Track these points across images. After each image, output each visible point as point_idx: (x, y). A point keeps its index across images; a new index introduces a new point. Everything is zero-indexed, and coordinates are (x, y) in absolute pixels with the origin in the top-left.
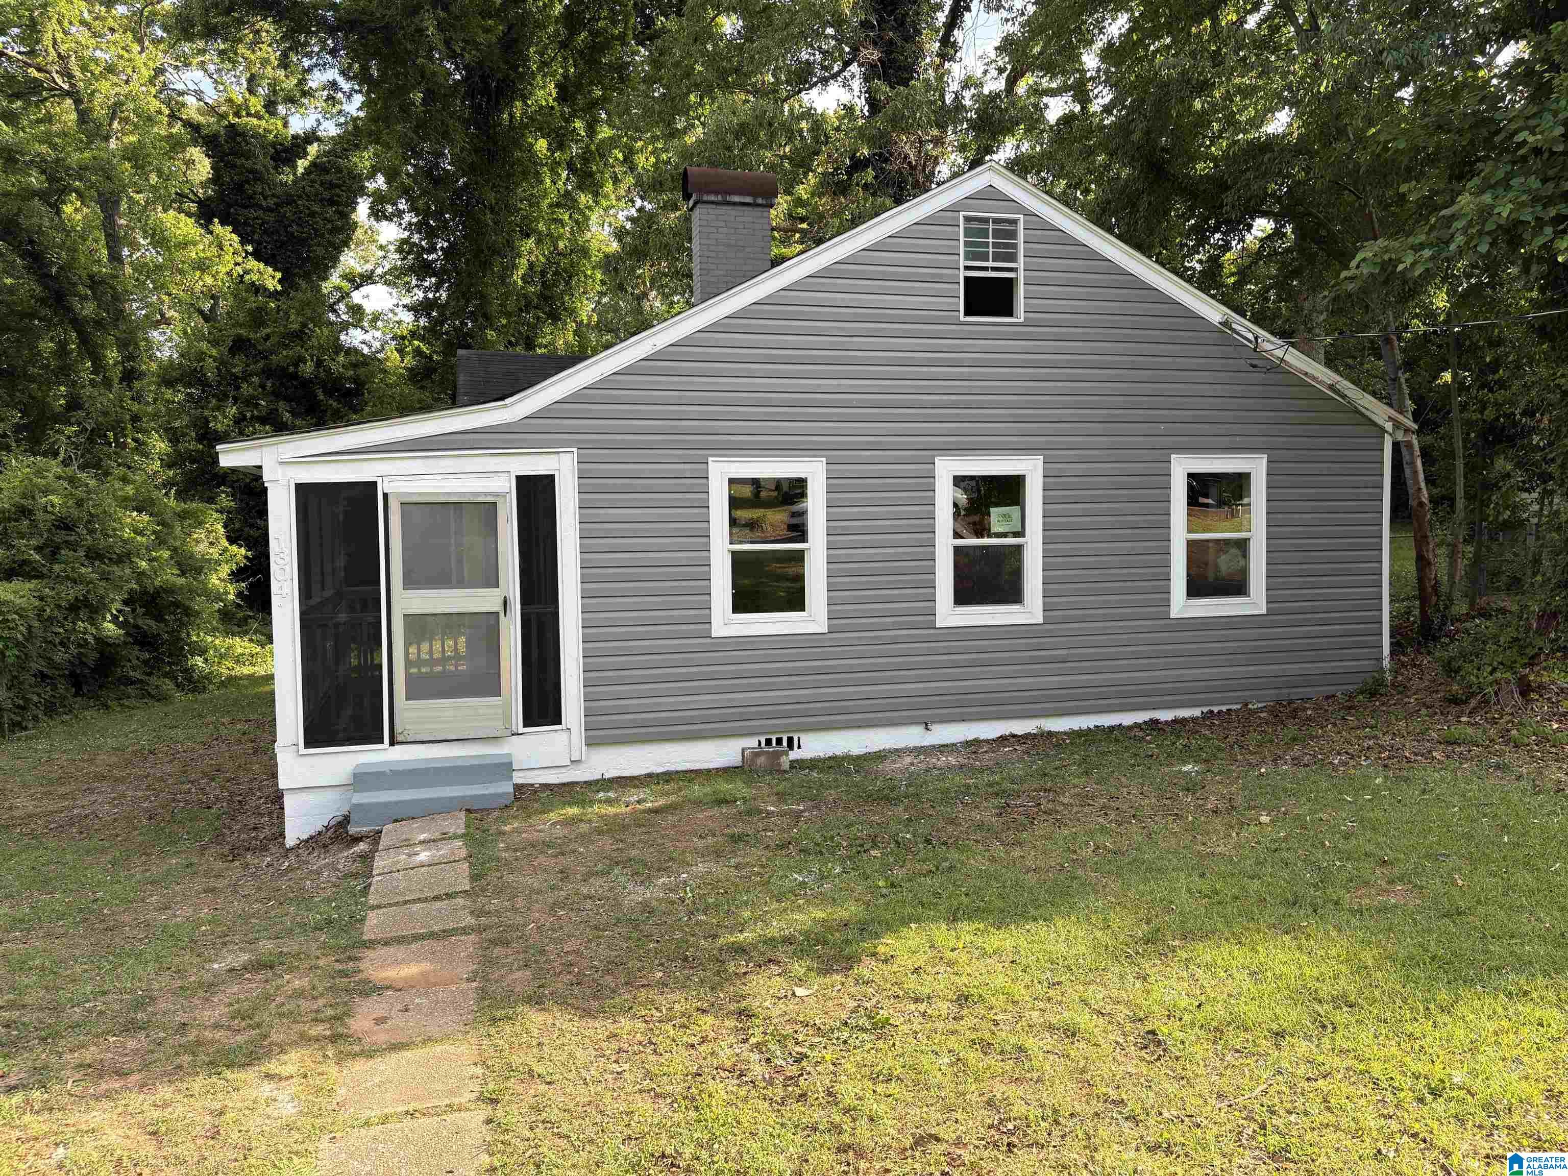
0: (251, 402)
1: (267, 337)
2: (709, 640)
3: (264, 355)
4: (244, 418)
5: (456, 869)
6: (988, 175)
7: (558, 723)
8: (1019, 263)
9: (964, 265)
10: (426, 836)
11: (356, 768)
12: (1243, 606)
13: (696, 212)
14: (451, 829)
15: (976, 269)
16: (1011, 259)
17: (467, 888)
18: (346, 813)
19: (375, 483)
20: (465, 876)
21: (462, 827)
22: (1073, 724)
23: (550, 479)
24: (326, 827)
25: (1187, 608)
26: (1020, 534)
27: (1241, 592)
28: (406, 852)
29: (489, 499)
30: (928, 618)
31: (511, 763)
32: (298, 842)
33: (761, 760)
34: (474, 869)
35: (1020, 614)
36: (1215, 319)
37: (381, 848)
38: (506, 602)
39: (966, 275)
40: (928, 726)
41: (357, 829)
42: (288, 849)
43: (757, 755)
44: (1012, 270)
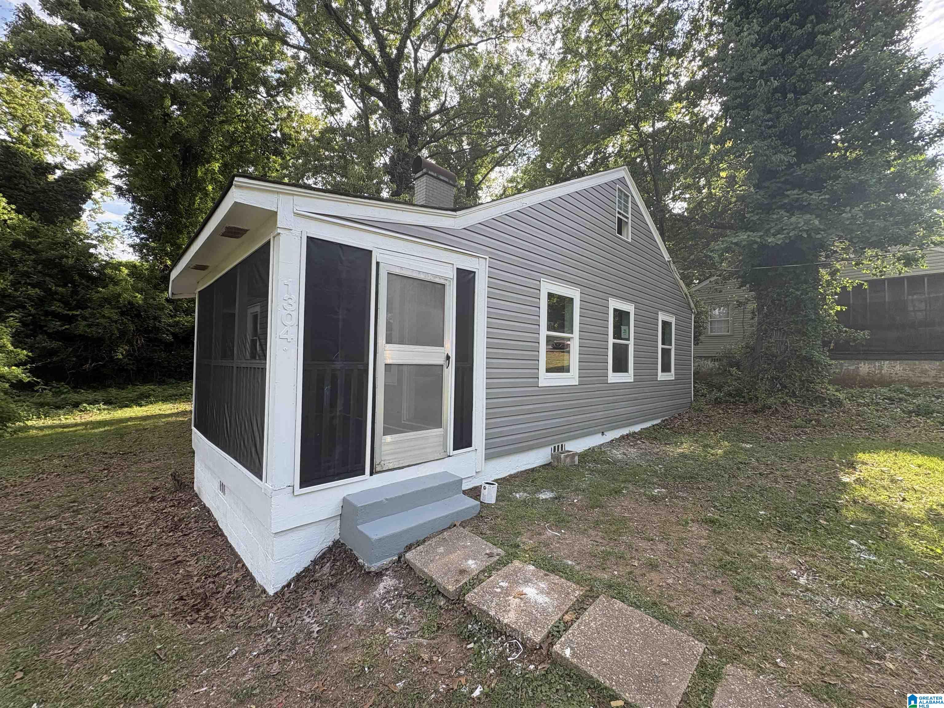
2: (537, 388)
5: (620, 610)
6: (623, 173)
7: (470, 445)
8: (630, 216)
9: (617, 209)
10: (476, 563)
11: (344, 500)
12: (670, 376)
13: (424, 179)
14: (485, 549)
15: (619, 213)
16: (627, 213)
17: (699, 643)
18: (331, 543)
19: (371, 252)
20: (656, 623)
21: (491, 545)
22: (637, 428)
23: (473, 274)
24: (315, 562)
25: (661, 376)
26: (628, 339)
27: (669, 371)
28: (499, 590)
29: (442, 281)
30: (606, 378)
31: (462, 479)
32: (285, 584)
33: (568, 460)
34: (638, 607)
35: (628, 377)
36: (667, 259)
37: (451, 588)
38: (448, 358)
39: (617, 215)
40: (603, 433)
41: (379, 564)
42: (276, 593)
43: (566, 457)
44: (627, 218)
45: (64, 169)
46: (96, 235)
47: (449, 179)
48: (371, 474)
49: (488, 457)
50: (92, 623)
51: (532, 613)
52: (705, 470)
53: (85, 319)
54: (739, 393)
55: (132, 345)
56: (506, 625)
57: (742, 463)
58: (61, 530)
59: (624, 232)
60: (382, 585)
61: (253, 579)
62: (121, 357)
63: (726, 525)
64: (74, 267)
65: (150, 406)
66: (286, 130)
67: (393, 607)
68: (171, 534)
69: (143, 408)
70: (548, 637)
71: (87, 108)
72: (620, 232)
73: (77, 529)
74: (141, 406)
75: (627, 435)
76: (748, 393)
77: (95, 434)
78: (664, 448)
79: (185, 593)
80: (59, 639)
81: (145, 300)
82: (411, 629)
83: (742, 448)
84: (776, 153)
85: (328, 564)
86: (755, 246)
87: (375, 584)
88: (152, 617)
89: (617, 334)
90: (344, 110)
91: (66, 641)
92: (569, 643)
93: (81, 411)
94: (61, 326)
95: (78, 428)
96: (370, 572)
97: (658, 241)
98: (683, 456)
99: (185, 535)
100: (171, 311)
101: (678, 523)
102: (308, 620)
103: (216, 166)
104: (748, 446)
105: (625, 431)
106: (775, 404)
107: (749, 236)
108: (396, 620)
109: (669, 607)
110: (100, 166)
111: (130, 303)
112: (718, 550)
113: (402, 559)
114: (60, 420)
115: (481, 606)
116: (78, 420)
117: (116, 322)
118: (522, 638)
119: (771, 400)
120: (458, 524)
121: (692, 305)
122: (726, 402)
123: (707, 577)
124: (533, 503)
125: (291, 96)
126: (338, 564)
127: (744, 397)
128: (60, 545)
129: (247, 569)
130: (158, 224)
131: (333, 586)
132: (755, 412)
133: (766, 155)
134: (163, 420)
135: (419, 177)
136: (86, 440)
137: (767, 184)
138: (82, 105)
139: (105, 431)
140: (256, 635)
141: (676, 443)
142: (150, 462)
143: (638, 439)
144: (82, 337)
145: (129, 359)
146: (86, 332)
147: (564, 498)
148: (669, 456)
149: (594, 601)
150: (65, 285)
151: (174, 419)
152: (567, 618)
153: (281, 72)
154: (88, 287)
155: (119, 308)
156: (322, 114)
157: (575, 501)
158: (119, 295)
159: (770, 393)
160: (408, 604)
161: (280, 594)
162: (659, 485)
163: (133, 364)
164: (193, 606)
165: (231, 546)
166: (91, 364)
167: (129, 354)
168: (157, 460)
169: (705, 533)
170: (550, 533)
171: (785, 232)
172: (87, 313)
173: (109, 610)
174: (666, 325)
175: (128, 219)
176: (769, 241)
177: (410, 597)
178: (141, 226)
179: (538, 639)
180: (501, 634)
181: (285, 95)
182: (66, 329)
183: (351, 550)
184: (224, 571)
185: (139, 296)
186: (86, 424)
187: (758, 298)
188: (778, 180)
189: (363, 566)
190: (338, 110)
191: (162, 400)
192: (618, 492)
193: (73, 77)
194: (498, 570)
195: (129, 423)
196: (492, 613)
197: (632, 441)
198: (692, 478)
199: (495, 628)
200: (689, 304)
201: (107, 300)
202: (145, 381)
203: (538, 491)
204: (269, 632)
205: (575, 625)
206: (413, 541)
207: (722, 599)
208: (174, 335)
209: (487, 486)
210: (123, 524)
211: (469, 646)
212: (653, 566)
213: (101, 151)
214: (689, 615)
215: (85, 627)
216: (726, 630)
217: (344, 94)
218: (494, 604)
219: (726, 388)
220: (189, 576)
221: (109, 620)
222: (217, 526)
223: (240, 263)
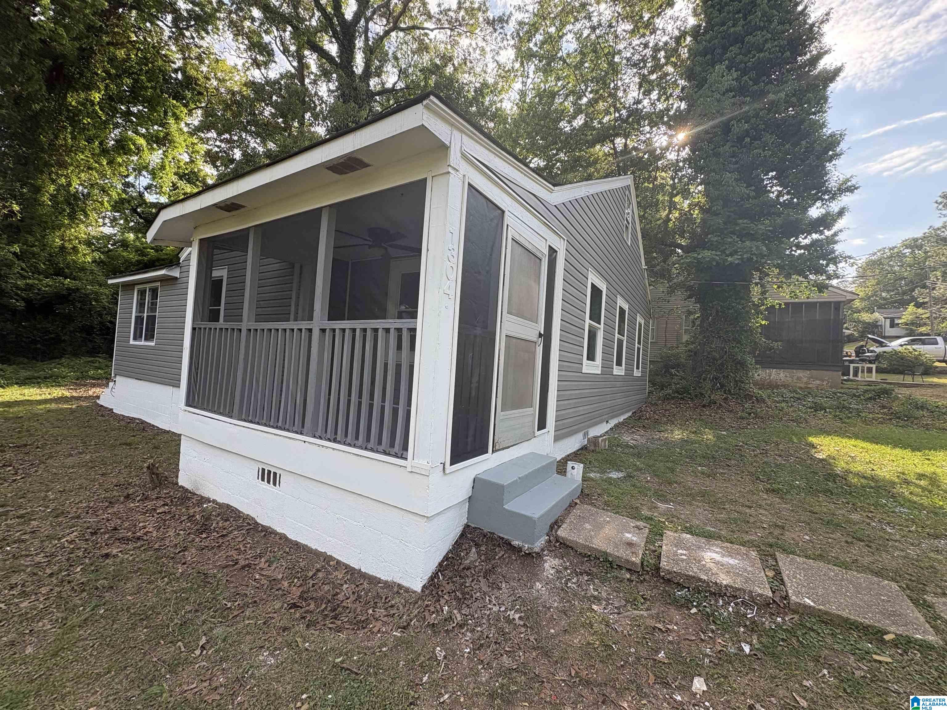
2: (580, 374)
5: (805, 563)
6: (630, 181)
7: (545, 427)
9: (625, 214)
10: (634, 536)
11: (475, 479)
12: (639, 373)
14: (627, 523)
16: (629, 219)
17: (889, 582)
18: (462, 529)
19: (504, 212)
20: (842, 570)
23: (556, 253)
24: (453, 549)
25: (635, 372)
26: (624, 336)
27: (639, 368)
28: (684, 557)
29: (540, 256)
30: (613, 370)
32: (429, 576)
35: (622, 371)
36: (643, 267)
37: (635, 560)
38: (540, 335)
39: (625, 219)
41: (536, 544)
42: (424, 587)
44: (629, 223)
48: (493, 452)
51: (738, 573)
67: (579, 586)
70: (773, 591)
75: (620, 424)
76: (693, 390)
78: (661, 435)
80: (173, 670)
82: (617, 604)
85: (473, 550)
86: (715, 263)
87: (540, 566)
89: (620, 330)
92: (801, 594)
96: (530, 553)
97: (641, 250)
98: (684, 440)
104: (723, 433)
106: (718, 399)
108: (595, 597)
113: (552, 538)
115: (685, 572)
119: (714, 397)
120: (577, 502)
122: (676, 398)
124: (614, 481)
126: (484, 548)
131: (494, 571)
140: (447, 632)
141: (666, 430)
143: (631, 428)
147: (634, 476)
148: (673, 441)
149: (776, 559)
152: (769, 574)
157: (648, 478)
159: (711, 390)
160: (592, 580)
165: (299, 544)
170: (662, 506)
173: (210, 629)
174: (640, 326)
177: (586, 573)
179: (770, 594)
183: (494, 533)
189: (520, 548)
194: (661, 540)
196: (704, 577)
197: (629, 430)
199: (710, 590)
200: (650, 310)
203: (604, 471)
204: (461, 626)
205: (785, 579)
206: (551, 521)
209: (576, 466)
211: (692, 612)
215: (197, 652)
218: (695, 570)
220: (273, 581)
222: (257, 523)
223: (330, 206)
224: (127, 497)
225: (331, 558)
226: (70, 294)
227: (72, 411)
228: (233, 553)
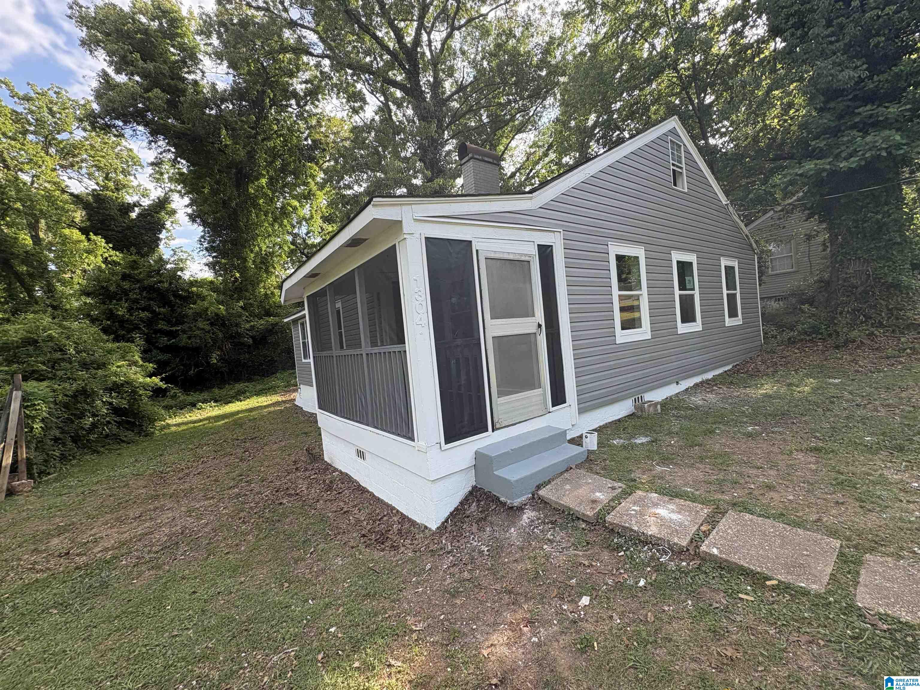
0: (136, 301)
1: (141, 273)
2: (613, 346)
3: (138, 281)
4: (133, 308)
5: (751, 520)
6: (673, 123)
7: (565, 402)
8: (684, 166)
9: (671, 161)
10: (603, 495)
11: (476, 453)
12: (738, 321)
13: (471, 163)
14: (606, 484)
15: (673, 165)
16: (681, 163)
17: (835, 541)
18: (470, 488)
19: (471, 242)
20: (789, 528)
21: (611, 481)
22: (709, 376)
23: (550, 249)
24: (461, 503)
25: (729, 322)
26: (693, 289)
27: (737, 316)
28: (633, 512)
29: (527, 259)
30: (675, 330)
31: (566, 431)
32: (443, 520)
33: (651, 409)
34: (768, 518)
35: (696, 326)
36: (724, 203)
37: (590, 513)
38: (540, 326)
39: (672, 167)
40: (677, 383)
41: (519, 500)
42: (438, 528)
43: (649, 406)
44: (681, 168)
45: (141, 205)
46: (172, 259)
47: (493, 159)
48: (493, 431)
49: (581, 411)
50: (311, 553)
51: (670, 526)
52: (796, 406)
53: (184, 332)
54: (815, 330)
55: (222, 350)
56: (651, 536)
57: (834, 397)
58: (246, 495)
59: (679, 182)
60: (525, 517)
61: (410, 520)
62: (215, 361)
63: (833, 451)
64: (169, 290)
65: (248, 400)
66: (317, 137)
67: (542, 531)
68: (329, 493)
69: (243, 402)
70: (691, 542)
71: (160, 150)
72: (675, 185)
73: (258, 493)
74: (241, 401)
75: (701, 383)
76: (826, 329)
77: (220, 426)
78: (744, 391)
79: (363, 532)
80: (296, 562)
81: (226, 310)
82: (564, 546)
83: (830, 384)
84: (843, 70)
85: (474, 504)
86: (824, 174)
87: (519, 516)
88: (352, 548)
89: (682, 287)
90: (366, 108)
91: (302, 564)
92: (715, 545)
93: (198, 409)
94: (168, 341)
95: (205, 422)
96: (513, 507)
97: (713, 186)
98: (766, 396)
99: (339, 493)
100: (247, 317)
101: (782, 453)
102: (475, 544)
103: (264, 181)
104: (836, 381)
105: (697, 380)
106: (859, 336)
107: (816, 164)
108: (549, 540)
109: (796, 516)
110: (168, 198)
111: (217, 315)
112: (831, 472)
113: (536, 496)
114: (186, 417)
115: (623, 524)
116: (200, 417)
117: (209, 332)
118: (669, 544)
119: (855, 333)
120: (574, 467)
121: (754, 245)
122: (802, 340)
123: (826, 493)
124: (632, 447)
125: (317, 103)
126: (482, 503)
127: (822, 334)
128: (252, 505)
129: (402, 514)
130: (223, 242)
131: (485, 519)
132: (837, 347)
133: (832, 75)
134: (265, 410)
135: (465, 163)
136: (216, 431)
137: (832, 105)
138: (156, 149)
139: (226, 423)
140: (439, 555)
141: (756, 385)
142: (276, 443)
143: (713, 386)
144: (185, 348)
145: (222, 363)
146: (187, 343)
147: (660, 441)
148: (752, 397)
149: (724, 516)
150: (164, 307)
151: (272, 409)
152: (703, 528)
153: (306, 82)
154: (182, 305)
155: (209, 320)
156: (348, 115)
157: (672, 442)
158: (207, 309)
159: (852, 326)
160: (554, 528)
161: (443, 527)
162: (750, 423)
163: (226, 366)
164: (376, 540)
165: (379, 499)
166: (194, 370)
167: (221, 359)
168: (281, 441)
169: (813, 460)
170: (659, 469)
171: (860, 153)
172: (185, 327)
173: (318, 545)
174: (729, 270)
175: (200, 241)
176: (841, 166)
177: (552, 523)
178: (212, 246)
179: (684, 543)
180: (647, 544)
181: (312, 103)
182: (173, 343)
183: (490, 492)
184: (385, 516)
185: (222, 307)
186: (208, 419)
187: (830, 229)
188: (845, 98)
189: (505, 503)
190: (361, 108)
191: (255, 395)
192: (712, 432)
193: (146, 125)
194: (625, 499)
195: (240, 415)
196: (636, 528)
197: (708, 388)
198: (783, 414)
199: (639, 539)
200: (751, 245)
201: (198, 315)
202: (238, 380)
203: (633, 437)
204: (449, 553)
205: (714, 532)
206: (541, 482)
207: (847, 508)
208: (253, 337)
209: (588, 435)
210: (287, 489)
211: (620, 554)
212: (770, 488)
213: (166, 185)
214: (819, 520)
215: (309, 555)
216: (858, 530)
217: (365, 91)
218: (633, 522)
219: (800, 327)
220: (358, 521)
221: (322, 550)
222: (360, 485)
223: (358, 267)
224: (297, 469)
225: (393, 508)
226: (273, 328)
227: (281, 411)
228: (342, 504)
